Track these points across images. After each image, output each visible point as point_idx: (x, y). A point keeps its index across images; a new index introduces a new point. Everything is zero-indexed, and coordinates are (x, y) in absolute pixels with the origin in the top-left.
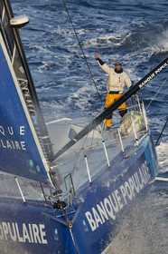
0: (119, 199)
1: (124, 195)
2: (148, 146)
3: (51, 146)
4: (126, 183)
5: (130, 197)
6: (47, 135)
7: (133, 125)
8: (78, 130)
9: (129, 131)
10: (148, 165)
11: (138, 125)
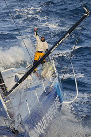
0: (45, 121)
1: (48, 118)
2: (58, 86)
3: (6, 88)
4: (49, 111)
5: (51, 119)
6: (4, 82)
7: (48, 72)
8: (20, 77)
9: (46, 75)
10: (59, 97)
11: (51, 72)
